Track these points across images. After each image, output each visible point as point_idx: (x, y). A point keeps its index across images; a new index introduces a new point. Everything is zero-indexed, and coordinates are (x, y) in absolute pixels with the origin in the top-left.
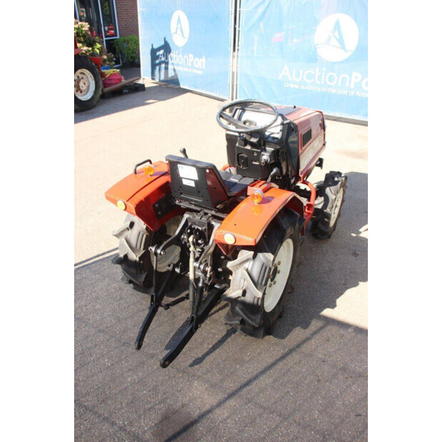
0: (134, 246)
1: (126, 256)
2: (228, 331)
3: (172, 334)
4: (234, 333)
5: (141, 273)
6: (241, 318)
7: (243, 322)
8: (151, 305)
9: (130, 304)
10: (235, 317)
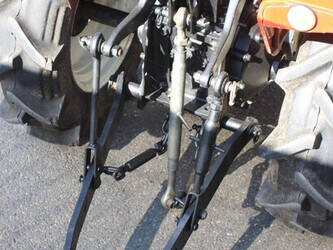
0: (38, 36)
1: (18, 61)
2: (252, 222)
3: (128, 234)
4: (267, 226)
5: (52, 97)
6: (303, 196)
7: (307, 204)
8: (86, 171)
9: (16, 168)
10: (287, 193)
